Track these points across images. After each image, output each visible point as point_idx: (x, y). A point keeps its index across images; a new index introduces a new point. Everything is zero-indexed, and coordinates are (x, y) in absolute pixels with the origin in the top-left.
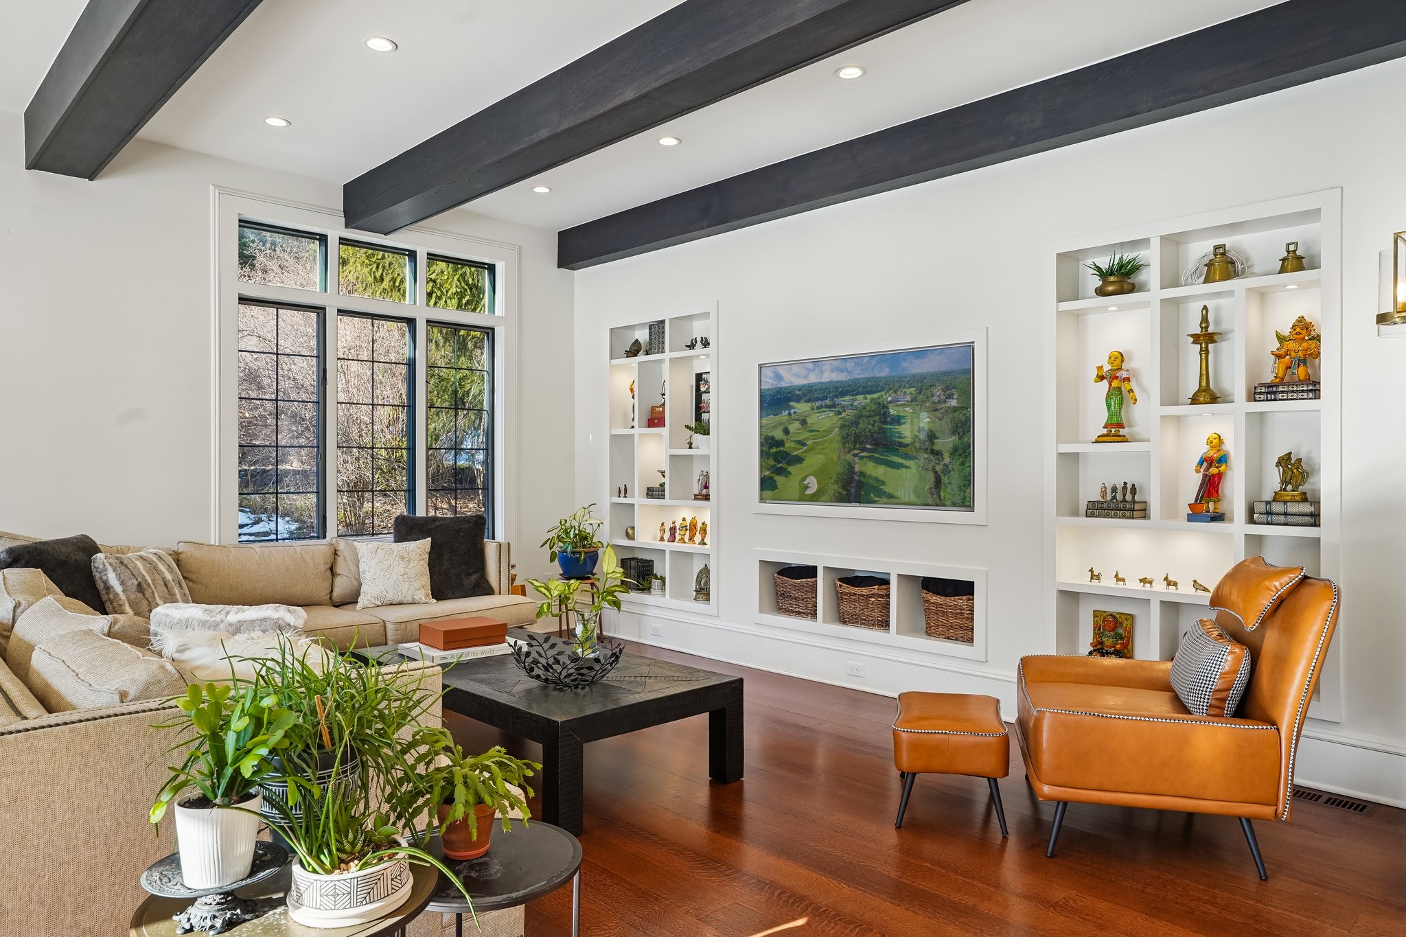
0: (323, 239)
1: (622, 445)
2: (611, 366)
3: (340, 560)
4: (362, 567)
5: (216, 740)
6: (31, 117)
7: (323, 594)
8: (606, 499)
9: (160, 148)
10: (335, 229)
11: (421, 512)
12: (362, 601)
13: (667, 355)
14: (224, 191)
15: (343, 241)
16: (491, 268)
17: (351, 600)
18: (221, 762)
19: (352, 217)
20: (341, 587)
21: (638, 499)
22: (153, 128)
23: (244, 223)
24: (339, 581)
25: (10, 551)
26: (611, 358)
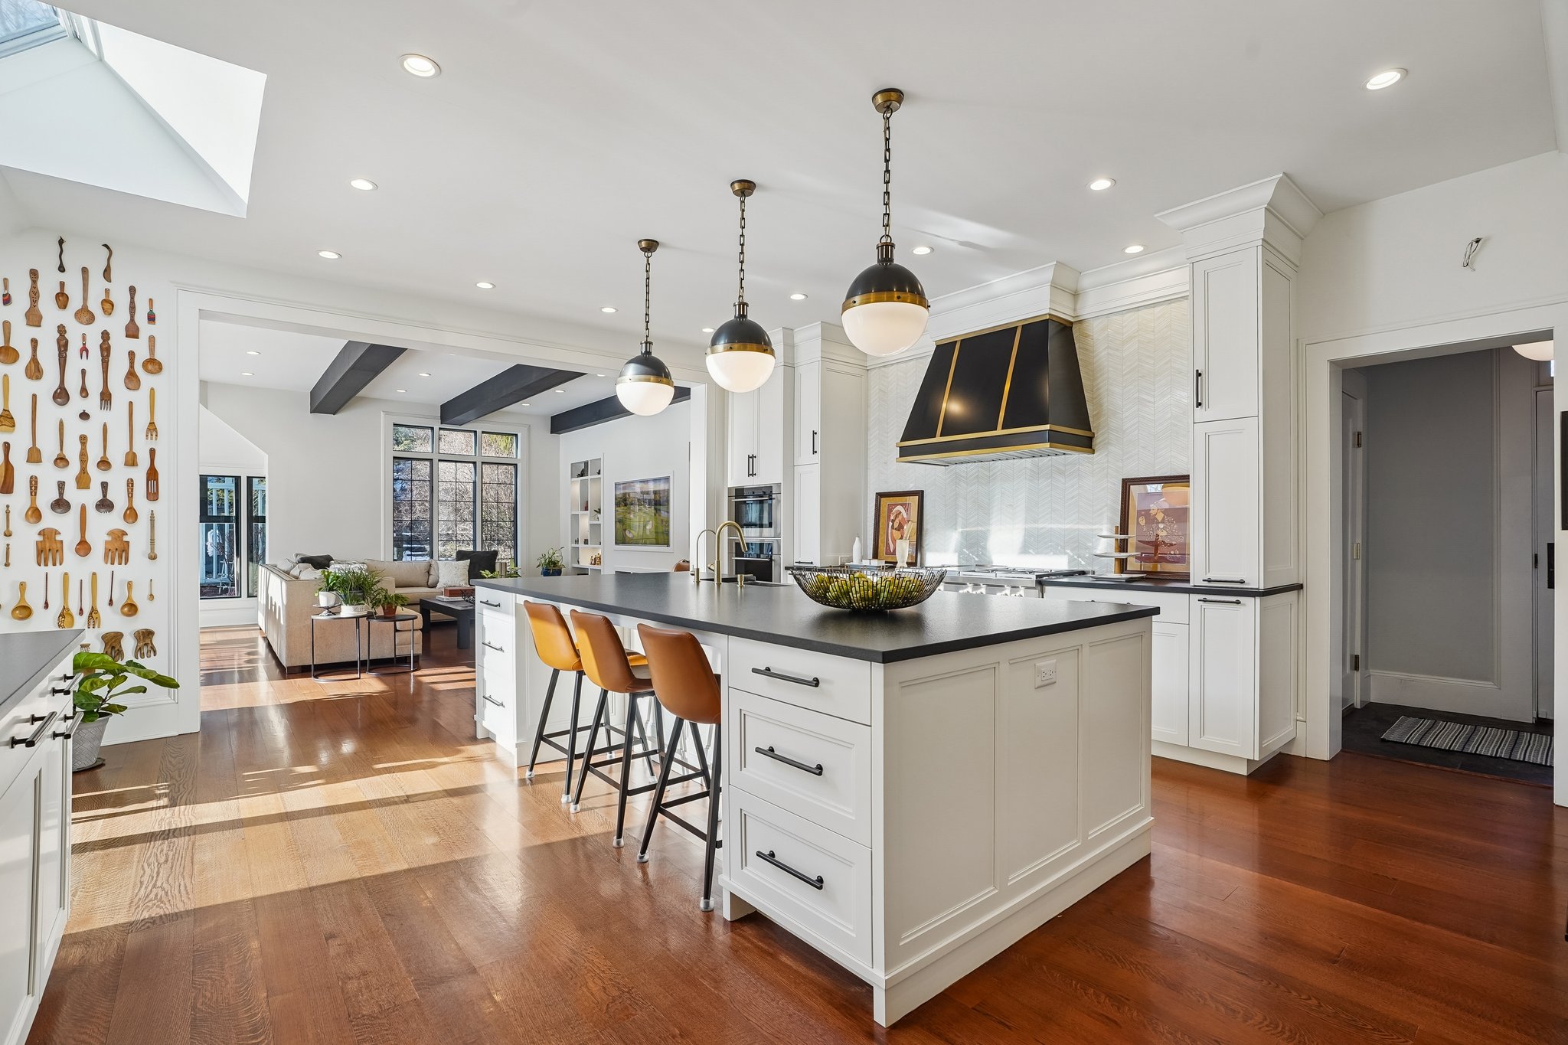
0: (432, 429)
1: (575, 518)
2: (572, 482)
3: (432, 568)
4: (440, 571)
5: (328, 580)
6: (313, 394)
7: (424, 582)
8: (570, 545)
9: (363, 398)
10: (437, 425)
11: (479, 549)
12: (439, 586)
13: (589, 477)
14: (387, 413)
15: (440, 429)
16: (516, 435)
17: (434, 586)
18: (328, 584)
19: (443, 420)
20: (431, 580)
21: (581, 545)
22: (361, 393)
23: (395, 425)
24: (431, 577)
25: (302, 558)
26: (572, 477)
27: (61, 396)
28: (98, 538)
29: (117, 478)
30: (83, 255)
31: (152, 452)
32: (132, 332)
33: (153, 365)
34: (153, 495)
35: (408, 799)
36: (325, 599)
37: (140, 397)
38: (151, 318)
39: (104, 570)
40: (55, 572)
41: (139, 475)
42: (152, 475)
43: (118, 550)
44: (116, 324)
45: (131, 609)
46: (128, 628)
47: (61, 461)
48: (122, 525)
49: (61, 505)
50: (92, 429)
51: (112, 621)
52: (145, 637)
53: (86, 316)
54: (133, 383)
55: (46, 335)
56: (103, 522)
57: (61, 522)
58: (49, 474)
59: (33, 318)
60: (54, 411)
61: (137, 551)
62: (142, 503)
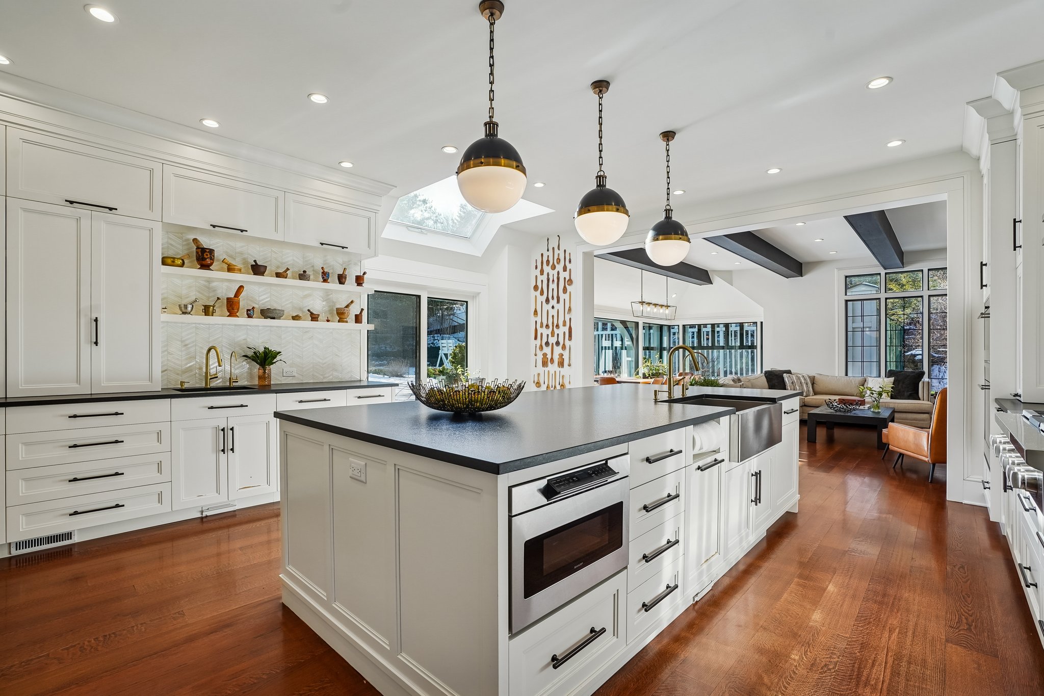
27: (547, 301)
28: (556, 357)
29: (561, 331)
30: (554, 243)
31: (570, 319)
32: (565, 269)
33: (570, 282)
34: (570, 338)
37: (566, 296)
38: (570, 261)
39: (558, 369)
40: (546, 369)
41: (566, 329)
42: (570, 329)
43: (561, 364)
44: (559, 268)
47: (547, 326)
48: (562, 352)
49: (547, 344)
50: (554, 312)
53: (554, 267)
54: (565, 291)
55: (544, 277)
56: (558, 350)
57: (547, 350)
58: (545, 332)
59: (542, 272)
60: (546, 307)
61: (566, 363)
62: (567, 343)
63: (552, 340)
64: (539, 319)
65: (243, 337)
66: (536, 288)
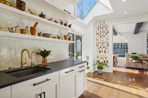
14: (146, 32)
23: (147, 34)
27: (101, 37)
28: (103, 51)
29: (105, 45)
30: (102, 23)
31: (108, 42)
32: (106, 29)
33: (108, 32)
34: (108, 46)
35: (129, 93)
36: (131, 59)
37: (107, 36)
38: (108, 27)
39: (104, 54)
40: (100, 54)
41: (107, 44)
43: (105, 52)
44: (105, 29)
45: (106, 58)
46: (106, 60)
47: (101, 43)
50: (103, 40)
51: (105, 59)
52: (107, 61)
53: (102, 29)
54: (106, 34)
55: (100, 31)
56: (104, 49)
57: (101, 49)
58: (100, 45)
59: (99, 30)
60: (100, 38)
61: (107, 52)
62: (107, 47)
63: (102, 47)
64: (98, 41)
65: (35, 45)
66: (97, 34)
